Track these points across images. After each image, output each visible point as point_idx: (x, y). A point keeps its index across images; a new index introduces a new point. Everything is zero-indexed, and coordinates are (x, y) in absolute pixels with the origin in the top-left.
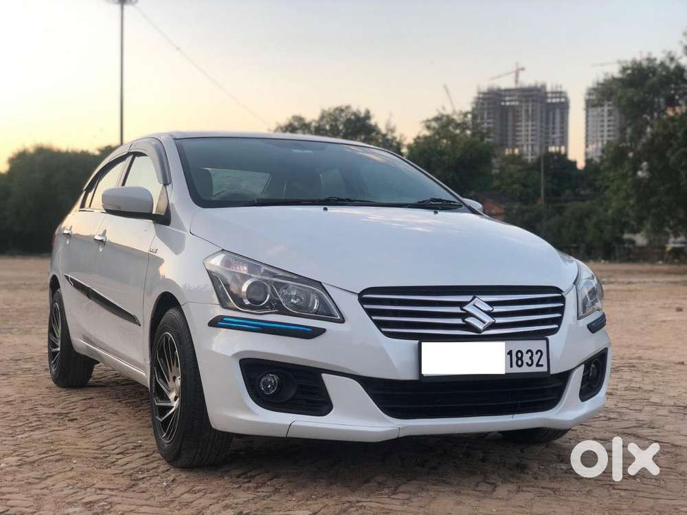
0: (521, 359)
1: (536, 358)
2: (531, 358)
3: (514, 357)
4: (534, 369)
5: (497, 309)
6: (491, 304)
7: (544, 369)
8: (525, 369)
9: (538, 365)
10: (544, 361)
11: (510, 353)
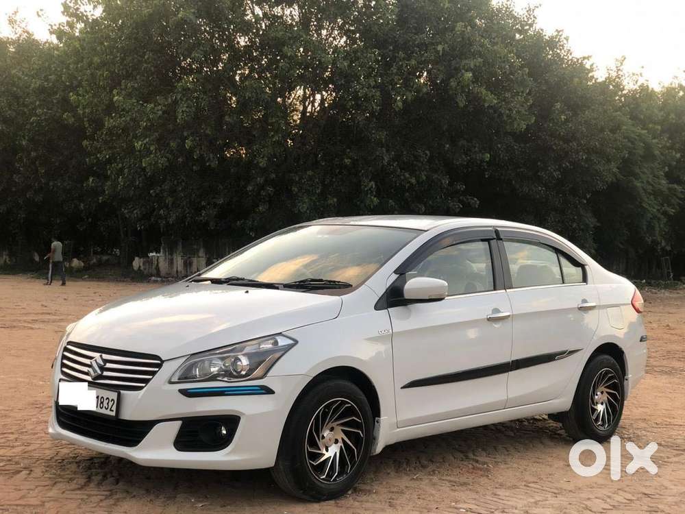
0: (102, 403)
1: (111, 404)
2: (108, 404)
3: (100, 401)
4: (108, 412)
5: (109, 365)
6: (106, 361)
7: (113, 414)
8: (103, 411)
9: (111, 410)
10: (114, 408)
11: (98, 397)
